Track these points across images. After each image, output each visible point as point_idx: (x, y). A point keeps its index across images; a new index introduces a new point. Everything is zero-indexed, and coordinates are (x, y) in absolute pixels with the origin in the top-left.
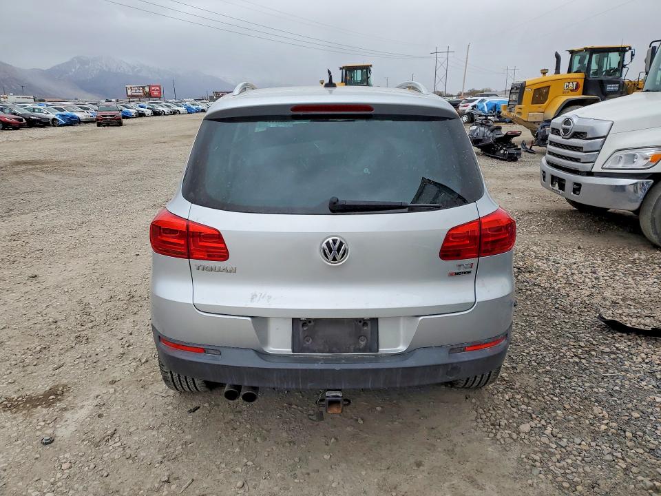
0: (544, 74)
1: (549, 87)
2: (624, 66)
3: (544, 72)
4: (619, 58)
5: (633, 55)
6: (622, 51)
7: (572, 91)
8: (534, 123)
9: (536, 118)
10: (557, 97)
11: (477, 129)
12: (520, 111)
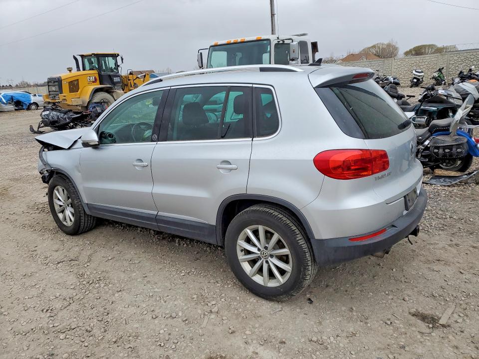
0: (70, 71)
1: (78, 80)
2: (118, 66)
3: (70, 70)
4: (114, 61)
5: (122, 59)
6: (114, 56)
7: (93, 82)
8: (77, 106)
9: (77, 102)
10: (85, 87)
11: (50, 113)
12: (64, 98)
